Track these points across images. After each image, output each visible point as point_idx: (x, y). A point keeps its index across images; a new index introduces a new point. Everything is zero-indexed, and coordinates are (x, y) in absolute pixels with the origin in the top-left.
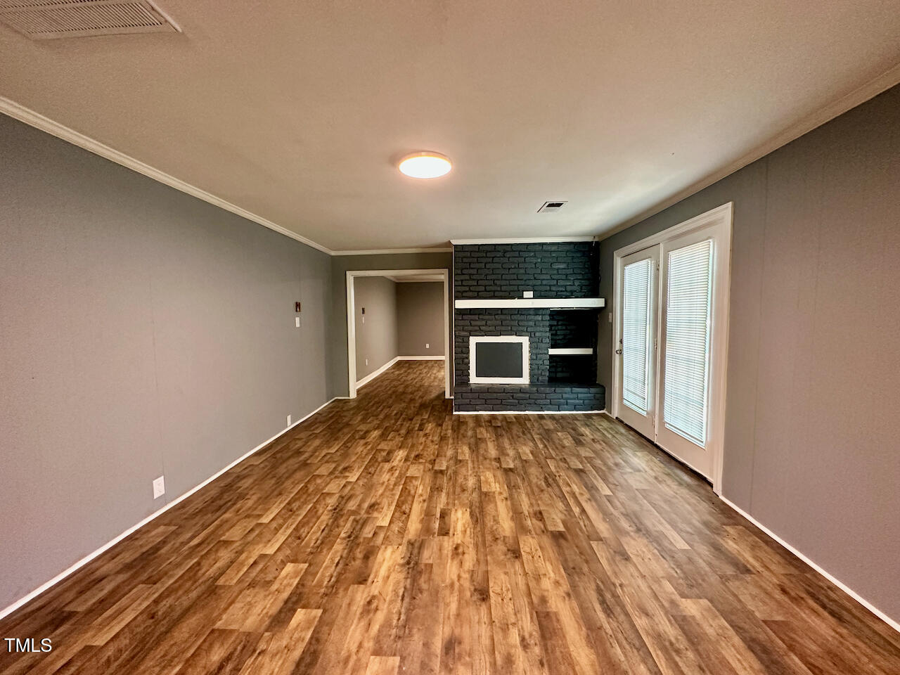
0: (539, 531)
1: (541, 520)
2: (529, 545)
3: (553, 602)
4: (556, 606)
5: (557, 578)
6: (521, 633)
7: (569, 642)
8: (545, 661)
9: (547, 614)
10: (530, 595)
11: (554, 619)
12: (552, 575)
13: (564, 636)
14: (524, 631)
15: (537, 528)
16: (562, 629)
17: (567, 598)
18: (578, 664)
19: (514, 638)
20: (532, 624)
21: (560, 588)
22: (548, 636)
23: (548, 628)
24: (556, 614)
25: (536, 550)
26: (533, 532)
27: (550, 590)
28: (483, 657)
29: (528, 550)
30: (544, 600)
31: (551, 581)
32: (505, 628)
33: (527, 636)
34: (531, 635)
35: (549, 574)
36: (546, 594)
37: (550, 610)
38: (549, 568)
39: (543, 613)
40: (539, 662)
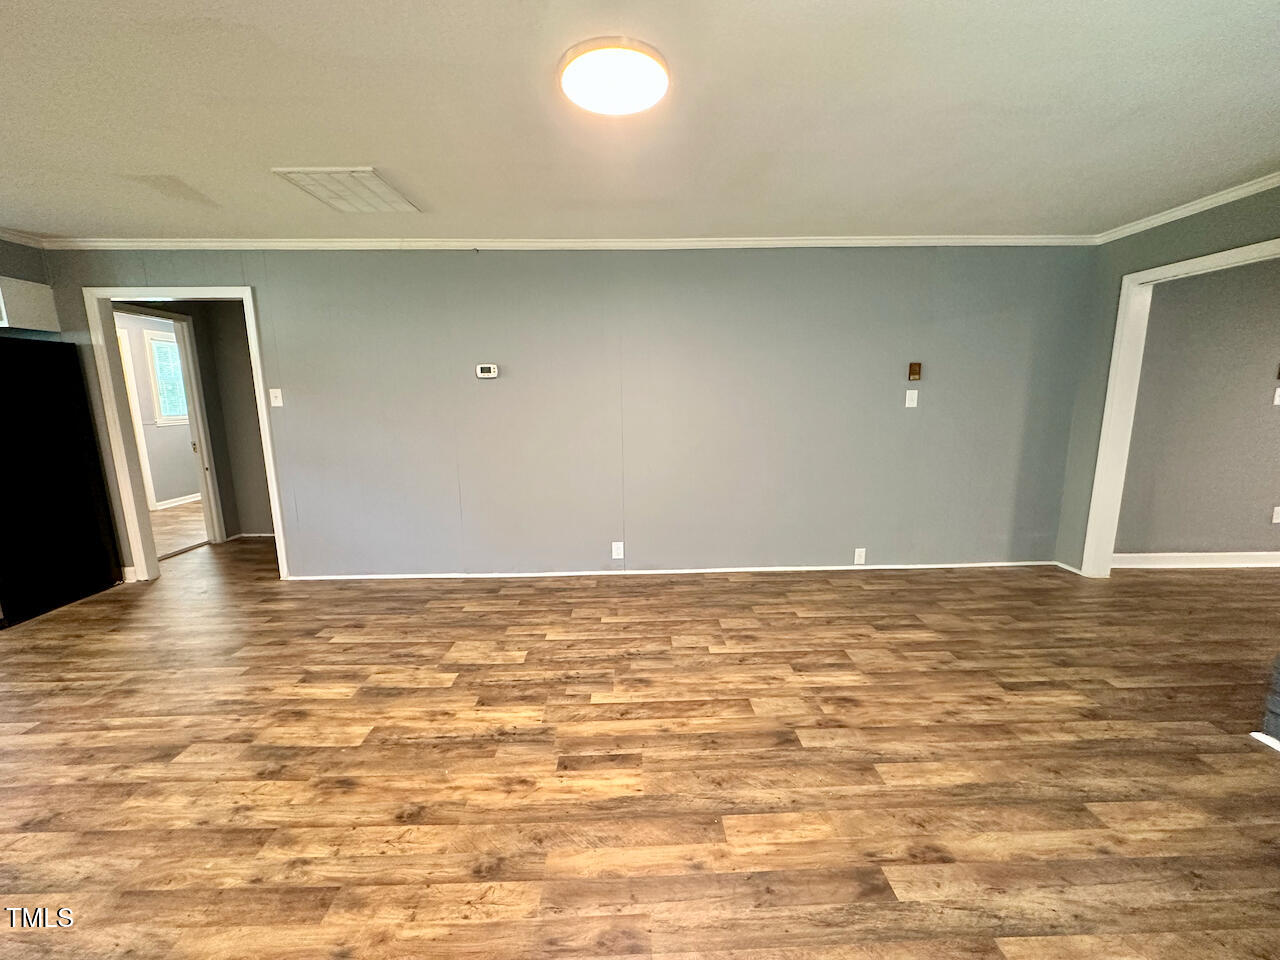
0: (555, 932)
1: (601, 944)
2: (509, 900)
3: (341, 921)
4: (331, 924)
5: (393, 944)
6: (316, 861)
7: (257, 929)
8: (257, 886)
9: (324, 905)
10: (376, 884)
11: (310, 914)
12: (407, 933)
13: (270, 923)
14: (316, 865)
15: (570, 930)
16: (285, 922)
17: (337, 949)
18: (218, 932)
19: (314, 851)
20: (322, 878)
21: (369, 942)
22: (288, 898)
23: (299, 901)
24: (317, 921)
25: (488, 915)
26: (551, 916)
27: (370, 922)
28: (311, 814)
29: (490, 897)
30: (356, 904)
31: (392, 929)
32: (337, 842)
33: (307, 868)
34: (305, 873)
35: (411, 928)
36: (367, 912)
37: (331, 911)
38: (428, 933)
39: (332, 898)
40: (260, 877)
